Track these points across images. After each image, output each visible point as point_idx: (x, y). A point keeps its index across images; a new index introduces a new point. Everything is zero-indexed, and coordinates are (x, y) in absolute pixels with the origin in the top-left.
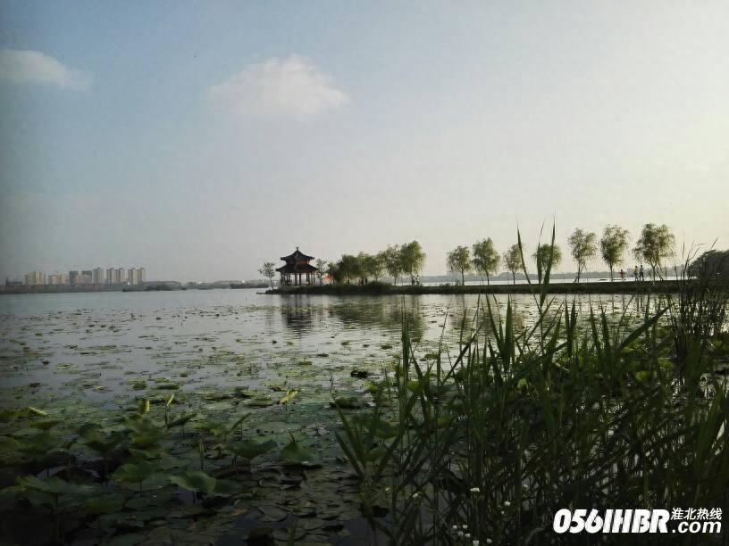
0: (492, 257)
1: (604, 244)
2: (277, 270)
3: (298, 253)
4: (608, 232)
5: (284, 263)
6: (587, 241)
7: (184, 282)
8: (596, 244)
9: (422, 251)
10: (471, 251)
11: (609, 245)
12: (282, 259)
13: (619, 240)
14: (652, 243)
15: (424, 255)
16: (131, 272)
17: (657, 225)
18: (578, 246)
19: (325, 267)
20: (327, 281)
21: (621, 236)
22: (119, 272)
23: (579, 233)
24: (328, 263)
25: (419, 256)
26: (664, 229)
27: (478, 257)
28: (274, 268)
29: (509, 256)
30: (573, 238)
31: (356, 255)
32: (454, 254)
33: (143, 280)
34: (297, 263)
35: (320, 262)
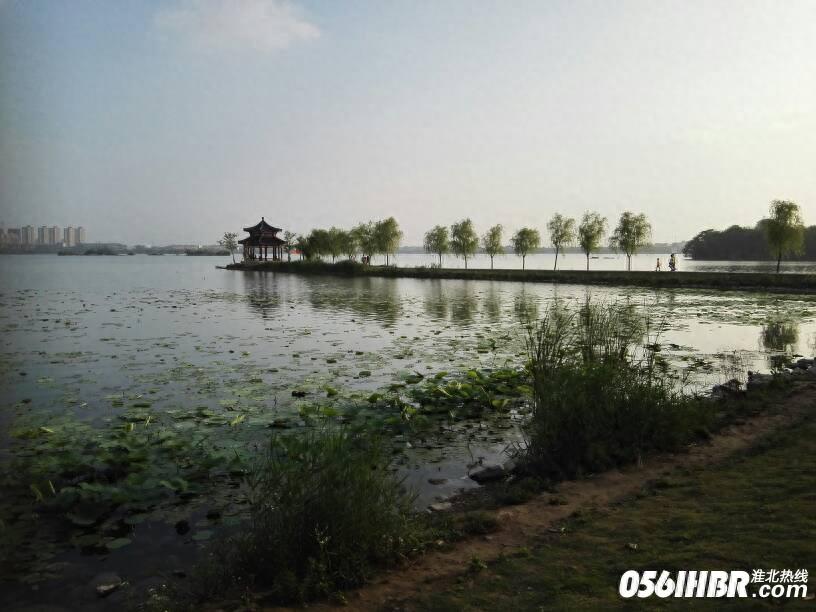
0: (471, 239)
1: (582, 231)
2: (240, 242)
3: (263, 224)
4: (587, 218)
5: (248, 235)
6: (566, 226)
7: (131, 245)
8: (574, 230)
9: (399, 229)
10: (450, 231)
11: (587, 232)
12: (245, 230)
13: (597, 227)
14: (629, 231)
15: (401, 233)
16: (67, 231)
17: (635, 213)
18: (557, 231)
19: (294, 241)
20: (296, 257)
21: (600, 223)
22: (52, 231)
23: (558, 218)
24: (298, 236)
25: (396, 234)
26: (642, 218)
27: (456, 239)
28: (236, 239)
29: (487, 238)
30: (552, 223)
31: (327, 229)
32: (432, 234)
33: (82, 242)
34: (262, 235)
35: (288, 235)
